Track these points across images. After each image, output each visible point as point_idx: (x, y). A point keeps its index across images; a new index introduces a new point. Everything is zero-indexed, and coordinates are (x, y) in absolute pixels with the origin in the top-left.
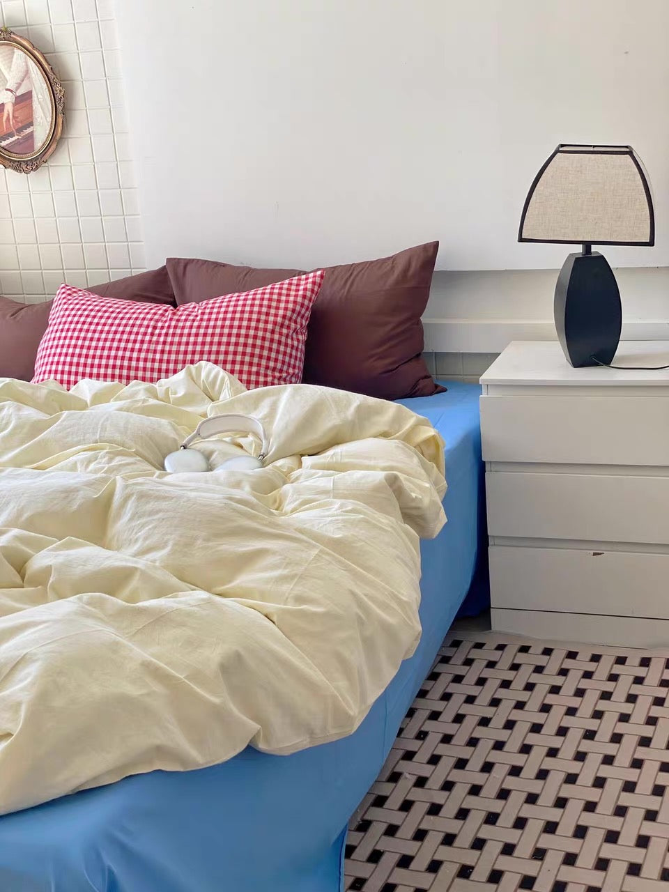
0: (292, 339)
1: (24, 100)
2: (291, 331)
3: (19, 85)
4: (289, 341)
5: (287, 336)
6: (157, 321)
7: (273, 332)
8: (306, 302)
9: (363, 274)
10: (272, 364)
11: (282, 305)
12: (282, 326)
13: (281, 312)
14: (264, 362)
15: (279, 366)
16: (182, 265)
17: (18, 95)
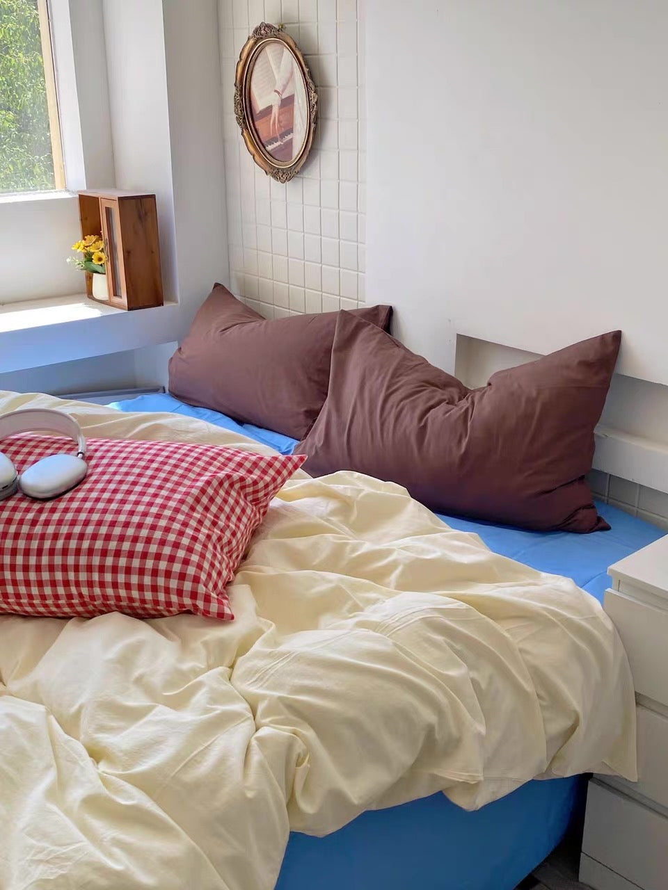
1: (288, 103)
3: (285, 87)
17: (283, 98)
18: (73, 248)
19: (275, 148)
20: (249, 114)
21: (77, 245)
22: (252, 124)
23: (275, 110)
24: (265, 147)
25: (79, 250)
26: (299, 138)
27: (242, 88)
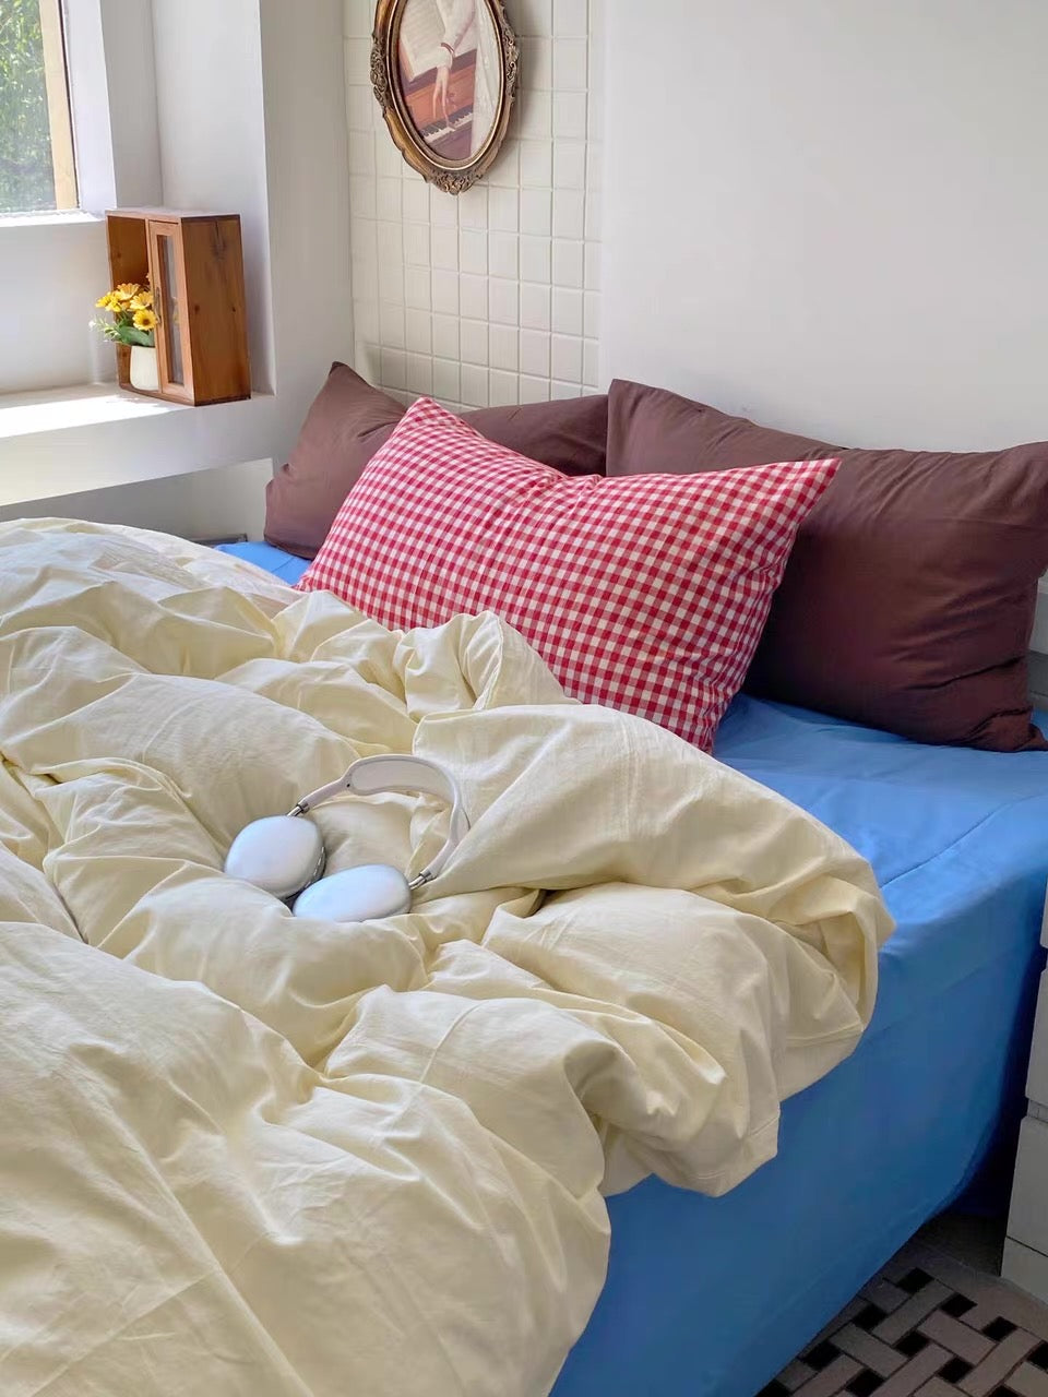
0: (734, 587)
1: (464, 64)
2: (733, 573)
3: (460, 37)
4: (725, 591)
5: (722, 580)
6: (507, 501)
7: (693, 567)
8: (781, 519)
9: (925, 480)
10: (673, 631)
11: (730, 517)
12: (716, 558)
13: (721, 531)
14: (657, 624)
15: (688, 636)
16: (634, 393)
17: (457, 55)
18: (97, 306)
19: (440, 139)
20: (396, 83)
21: (105, 300)
22: (400, 100)
23: (443, 76)
24: (422, 138)
25: (108, 308)
26: (483, 120)
27: (384, 41)
